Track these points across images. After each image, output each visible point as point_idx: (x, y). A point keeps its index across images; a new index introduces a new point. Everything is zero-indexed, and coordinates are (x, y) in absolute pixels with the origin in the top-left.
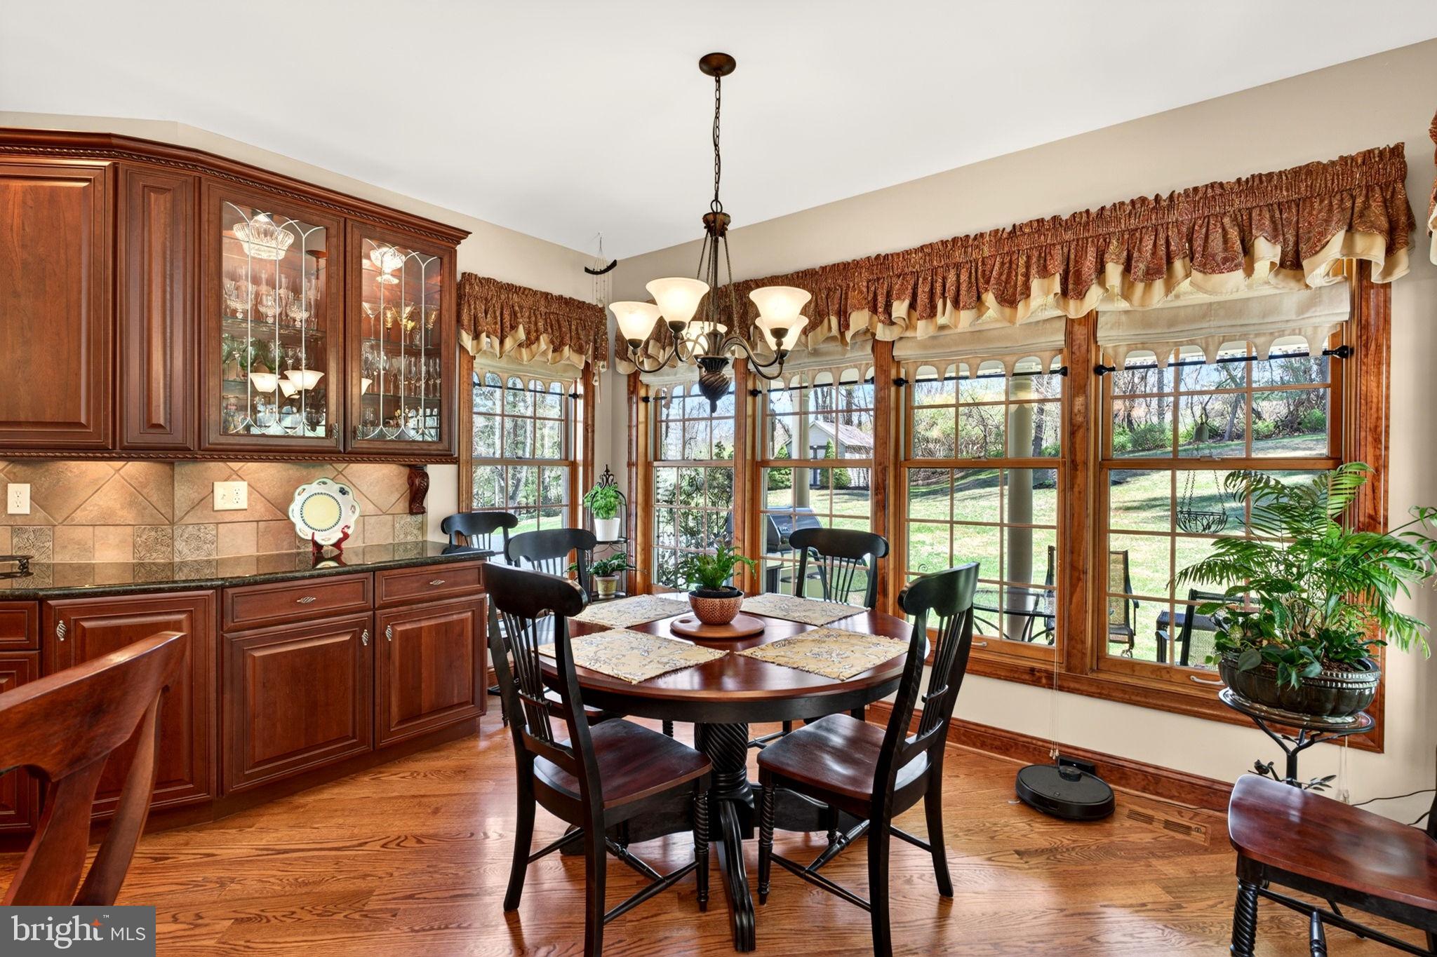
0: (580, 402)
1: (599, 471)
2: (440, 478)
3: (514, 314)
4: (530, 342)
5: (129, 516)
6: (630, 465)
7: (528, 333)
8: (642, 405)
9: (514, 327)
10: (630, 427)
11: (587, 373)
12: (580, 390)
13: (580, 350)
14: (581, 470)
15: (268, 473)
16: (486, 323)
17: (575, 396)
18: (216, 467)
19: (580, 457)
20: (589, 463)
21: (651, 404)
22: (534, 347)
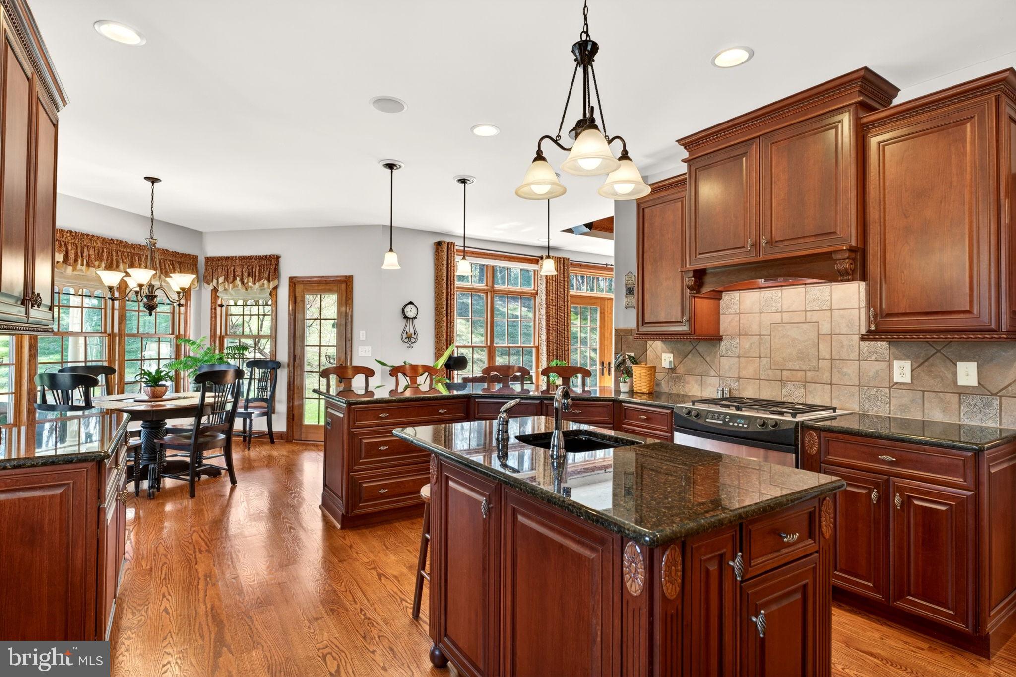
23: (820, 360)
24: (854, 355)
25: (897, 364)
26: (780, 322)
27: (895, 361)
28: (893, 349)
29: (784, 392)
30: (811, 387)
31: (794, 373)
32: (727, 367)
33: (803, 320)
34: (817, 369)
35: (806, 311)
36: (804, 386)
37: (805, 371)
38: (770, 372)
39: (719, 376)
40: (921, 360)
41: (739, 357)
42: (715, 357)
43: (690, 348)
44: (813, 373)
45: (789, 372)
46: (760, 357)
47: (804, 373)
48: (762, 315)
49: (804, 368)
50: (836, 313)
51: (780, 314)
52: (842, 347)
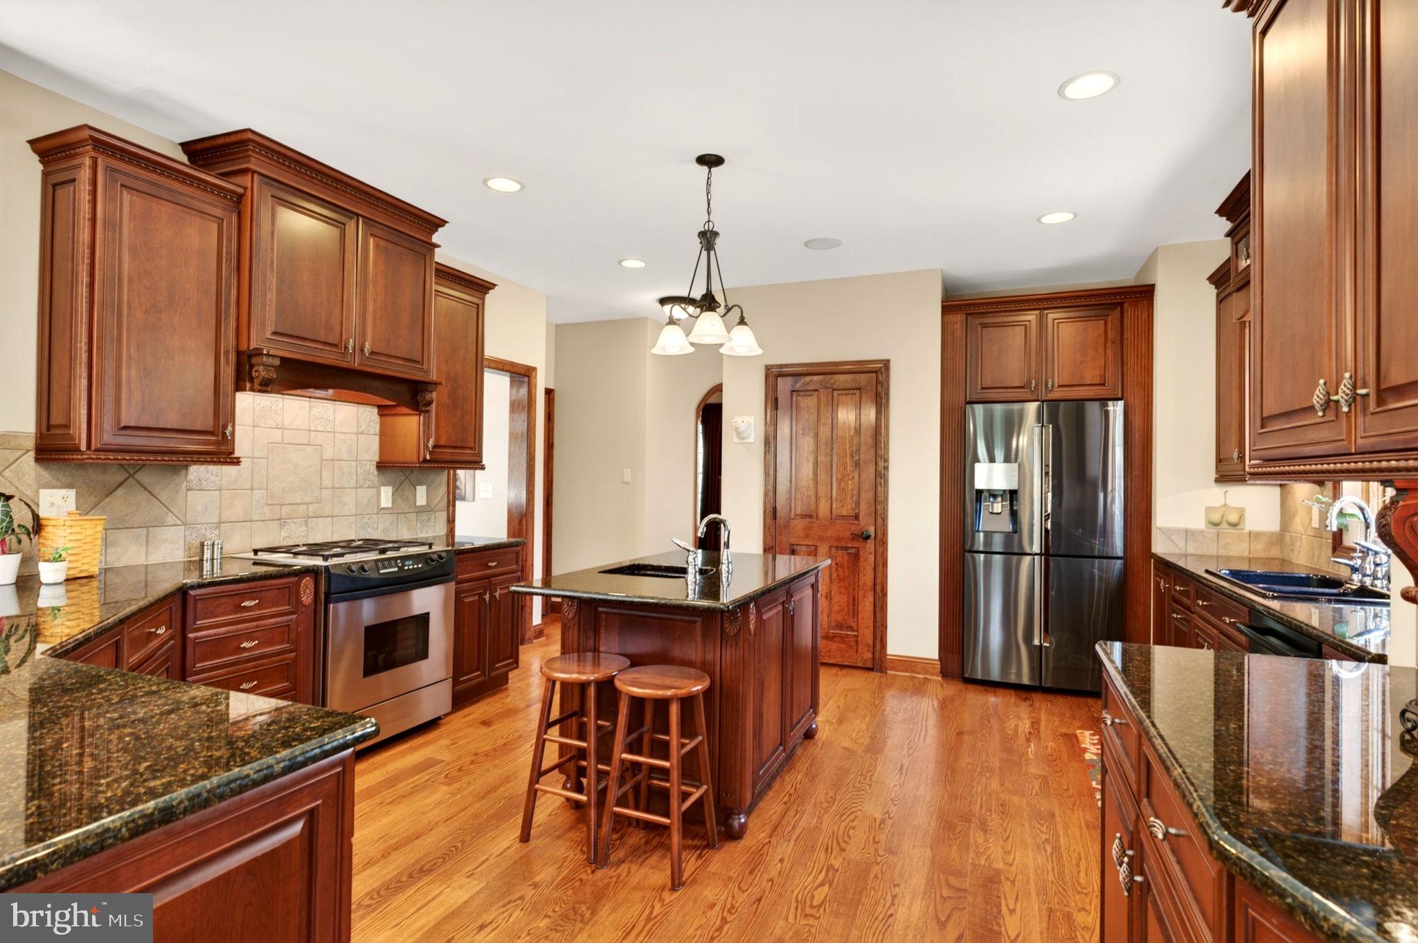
23: (323, 490)
24: (352, 483)
25: (383, 488)
26: (280, 441)
27: (382, 488)
28: (381, 477)
29: (284, 534)
30: (313, 522)
31: (295, 507)
32: (199, 508)
33: (306, 441)
34: (318, 501)
35: (310, 431)
36: (306, 523)
37: (307, 504)
38: (267, 509)
39: (185, 524)
40: (398, 485)
41: (220, 490)
42: (177, 492)
43: (120, 477)
44: (316, 505)
45: (290, 506)
46: (252, 489)
47: (306, 506)
48: (256, 428)
49: (307, 500)
50: (338, 435)
51: (280, 431)
52: (343, 474)
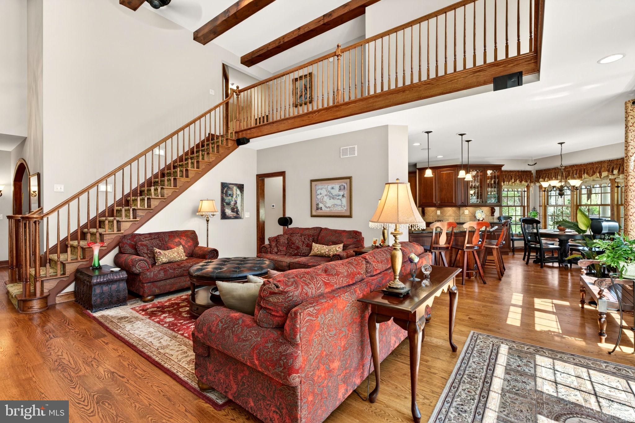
0: (526, 193)
1: (531, 207)
2: (497, 209)
3: (511, 177)
4: (515, 181)
5: (453, 215)
6: (540, 206)
7: (514, 180)
8: (543, 192)
9: (511, 179)
10: (540, 197)
11: (528, 187)
12: (526, 190)
13: (526, 182)
14: (526, 208)
15: (471, 209)
16: (506, 179)
17: (524, 191)
18: (465, 208)
19: (526, 205)
20: (528, 206)
21: (546, 192)
22: (516, 182)
